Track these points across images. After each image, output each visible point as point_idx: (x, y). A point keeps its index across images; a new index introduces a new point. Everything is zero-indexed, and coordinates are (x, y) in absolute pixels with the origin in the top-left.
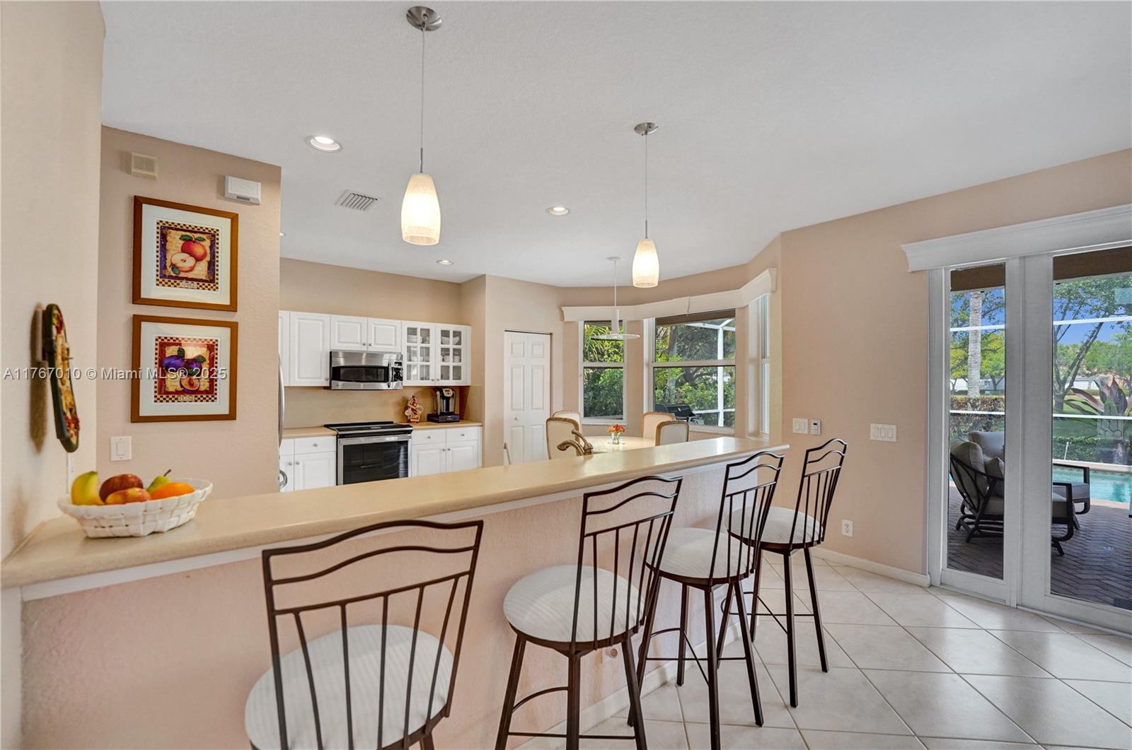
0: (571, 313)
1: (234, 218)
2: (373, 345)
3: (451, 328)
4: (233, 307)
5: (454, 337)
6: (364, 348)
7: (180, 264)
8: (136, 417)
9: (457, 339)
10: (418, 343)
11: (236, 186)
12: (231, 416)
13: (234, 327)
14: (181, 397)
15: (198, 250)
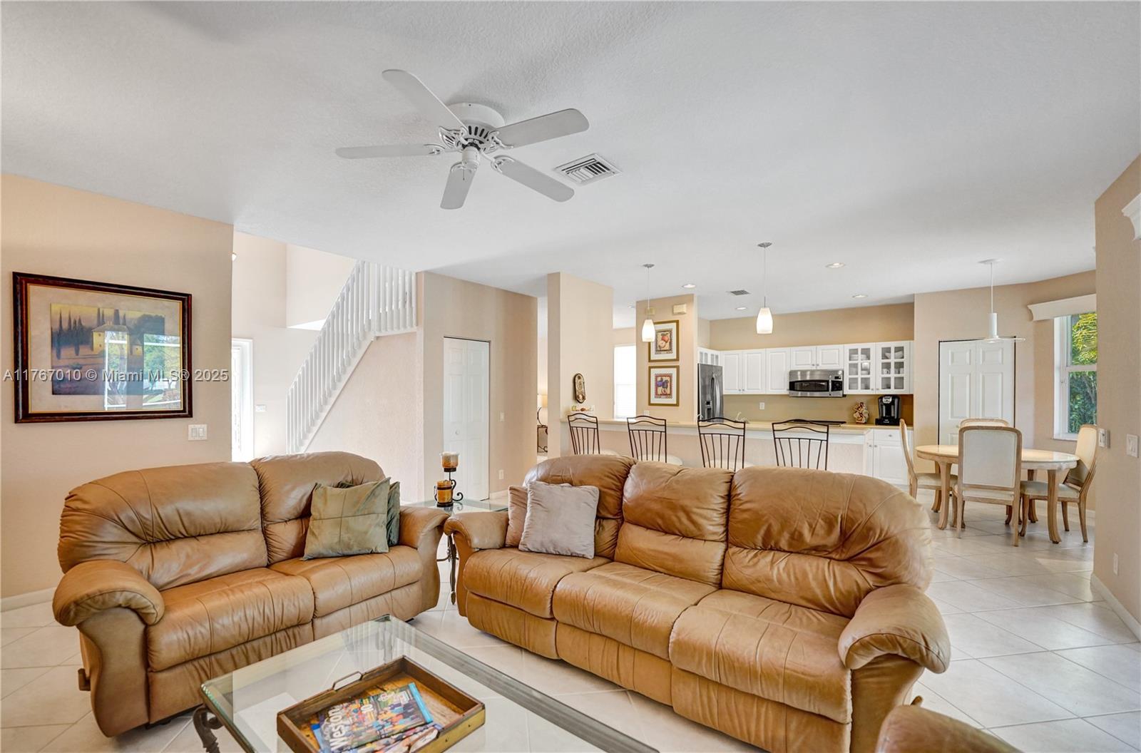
0: (1040, 311)
1: (677, 322)
2: (820, 365)
3: (892, 345)
4: (677, 359)
5: (895, 352)
6: (814, 368)
7: (661, 345)
8: (650, 404)
9: (901, 353)
10: (860, 360)
11: (677, 309)
12: (677, 405)
13: (678, 367)
14: (662, 397)
15: (666, 338)
